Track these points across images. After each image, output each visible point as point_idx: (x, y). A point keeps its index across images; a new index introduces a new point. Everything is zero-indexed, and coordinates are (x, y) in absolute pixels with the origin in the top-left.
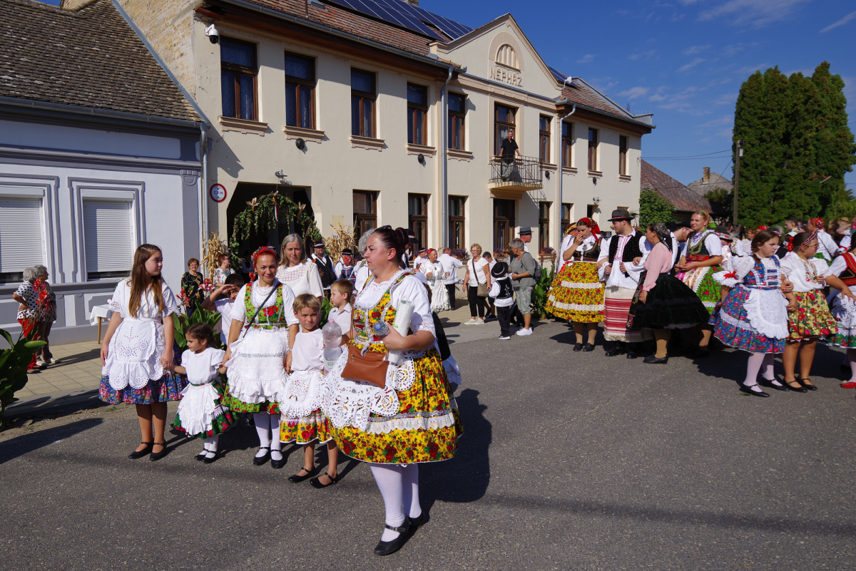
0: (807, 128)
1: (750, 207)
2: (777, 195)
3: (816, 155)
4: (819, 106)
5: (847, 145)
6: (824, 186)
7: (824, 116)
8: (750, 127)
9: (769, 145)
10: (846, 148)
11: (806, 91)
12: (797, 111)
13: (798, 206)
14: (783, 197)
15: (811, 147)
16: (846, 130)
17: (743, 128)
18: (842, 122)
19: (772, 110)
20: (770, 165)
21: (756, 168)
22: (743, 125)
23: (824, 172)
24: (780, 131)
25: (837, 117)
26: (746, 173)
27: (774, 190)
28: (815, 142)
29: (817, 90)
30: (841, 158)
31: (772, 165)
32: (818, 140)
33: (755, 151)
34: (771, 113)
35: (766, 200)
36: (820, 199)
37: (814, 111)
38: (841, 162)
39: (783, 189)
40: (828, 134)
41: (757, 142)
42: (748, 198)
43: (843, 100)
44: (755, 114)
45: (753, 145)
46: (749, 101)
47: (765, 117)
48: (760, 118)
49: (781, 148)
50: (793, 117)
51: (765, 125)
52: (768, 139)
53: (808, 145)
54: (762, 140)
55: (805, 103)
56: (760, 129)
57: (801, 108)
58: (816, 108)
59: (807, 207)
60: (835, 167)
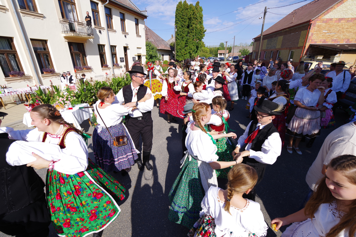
0: (193, 23)
1: (180, 49)
2: (186, 45)
3: (196, 33)
4: (196, 16)
5: (202, 30)
6: (197, 43)
7: (197, 20)
8: (179, 21)
9: (184, 28)
10: (202, 31)
11: (193, 10)
12: (191, 17)
13: (191, 49)
14: (187, 46)
15: (194, 30)
16: (202, 25)
17: (177, 21)
18: (202, 23)
19: (185, 16)
20: (184, 35)
21: (181, 36)
22: (177, 20)
23: (197, 38)
24: (187, 24)
25: (200, 21)
26: (178, 38)
27: (185, 44)
28: (195, 29)
29: (196, 11)
30: (201, 34)
31: (185, 35)
32: (196, 28)
33: (180, 30)
34: (184, 17)
35: (183, 47)
36: (196, 47)
37: (195, 18)
38: (201, 36)
39: (187, 43)
40: (198, 26)
41: (181, 27)
42: (179, 46)
43: (202, 16)
44: (181, 16)
45: (180, 28)
46: (179, 12)
47: (183, 18)
48: (182, 18)
49: (187, 30)
50: (190, 19)
51: (183, 21)
52: (184, 26)
53: (194, 29)
54: (182, 26)
55: (193, 15)
56: (181, 22)
57: (192, 16)
58: (196, 17)
59: (193, 49)
60: (200, 37)
